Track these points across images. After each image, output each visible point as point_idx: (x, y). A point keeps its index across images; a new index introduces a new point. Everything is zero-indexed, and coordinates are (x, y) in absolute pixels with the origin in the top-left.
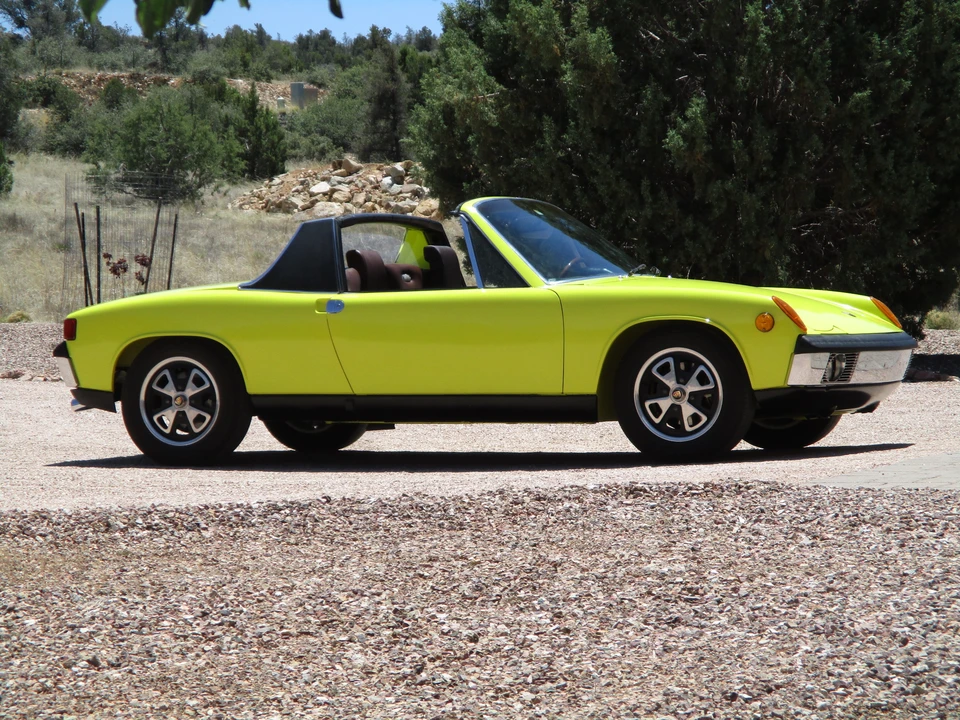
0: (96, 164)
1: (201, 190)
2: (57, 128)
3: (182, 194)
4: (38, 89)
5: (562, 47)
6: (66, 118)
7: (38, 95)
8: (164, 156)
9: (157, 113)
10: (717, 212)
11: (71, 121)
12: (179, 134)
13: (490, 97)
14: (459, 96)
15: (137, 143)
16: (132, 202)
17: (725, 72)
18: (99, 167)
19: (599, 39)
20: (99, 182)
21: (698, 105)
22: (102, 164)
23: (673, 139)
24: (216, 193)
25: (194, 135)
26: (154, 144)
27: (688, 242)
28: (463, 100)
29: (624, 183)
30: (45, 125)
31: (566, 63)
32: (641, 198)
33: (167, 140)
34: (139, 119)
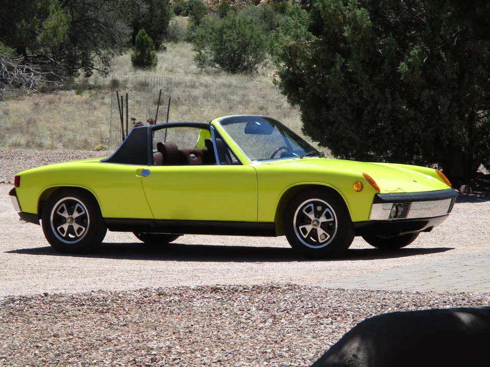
0: (200, 52)
1: (256, 66)
2: (193, 28)
3: (245, 68)
4: (189, 6)
5: (344, 17)
6: (198, 23)
7: (189, 9)
8: (236, 48)
9: (232, 24)
10: (426, 107)
11: (200, 25)
12: (244, 35)
13: (309, 43)
14: (292, 42)
15: (221, 41)
16: (219, 72)
17: (430, 32)
18: (201, 53)
19: (362, 14)
20: (201, 61)
21: (417, 49)
22: (203, 52)
23: (403, 67)
24: (264, 68)
25: (252, 36)
26: (230, 41)
27: (411, 122)
28: (294, 45)
29: (376, 90)
30: (186, 27)
31: (346, 26)
32: (386, 98)
33: (238, 39)
34: (223, 27)
